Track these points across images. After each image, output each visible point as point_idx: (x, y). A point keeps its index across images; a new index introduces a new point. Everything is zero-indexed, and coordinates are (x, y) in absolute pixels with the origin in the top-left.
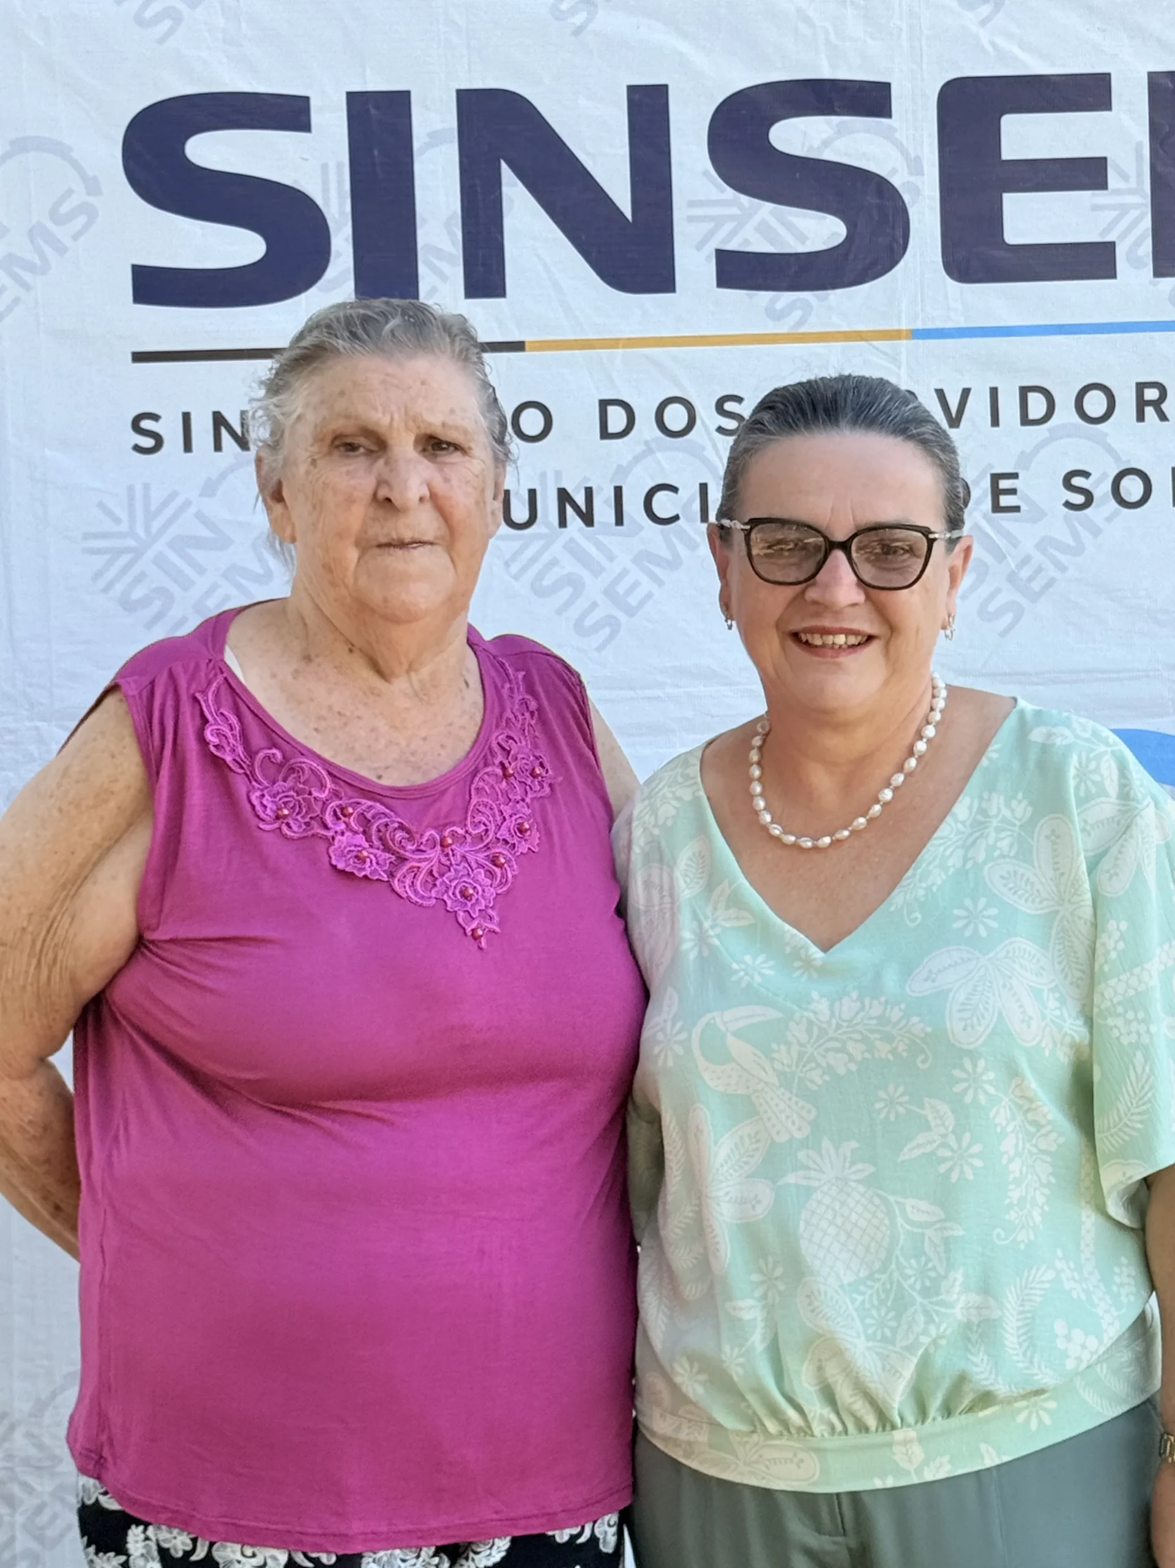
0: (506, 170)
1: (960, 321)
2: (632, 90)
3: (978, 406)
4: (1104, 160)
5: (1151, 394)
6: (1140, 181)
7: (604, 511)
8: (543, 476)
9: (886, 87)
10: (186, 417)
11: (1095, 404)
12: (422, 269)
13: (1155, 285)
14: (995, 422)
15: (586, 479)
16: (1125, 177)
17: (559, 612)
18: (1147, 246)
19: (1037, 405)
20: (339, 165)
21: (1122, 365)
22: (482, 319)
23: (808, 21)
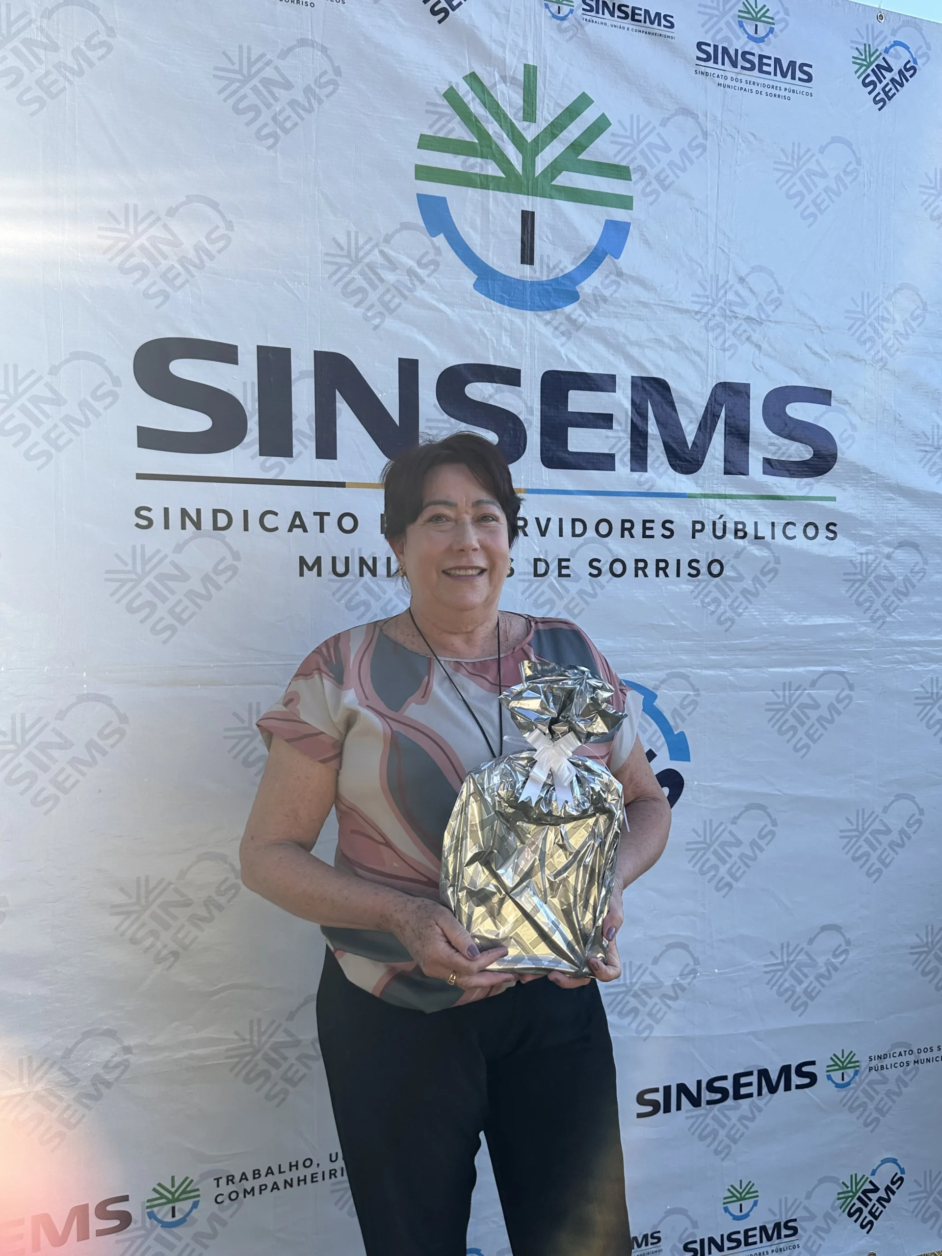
0: (337, 394)
1: (547, 486)
2: (401, 360)
3: (554, 527)
4: (612, 415)
5: (627, 525)
6: (626, 426)
8: (353, 550)
9: (519, 371)
10: (166, 510)
11: (604, 528)
12: (295, 442)
13: (631, 475)
14: (561, 535)
15: (374, 553)
16: (620, 424)
18: (628, 457)
19: (579, 528)
20: (253, 383)
21: (615, 511)
22: (324, 470)
23: (484, 335)
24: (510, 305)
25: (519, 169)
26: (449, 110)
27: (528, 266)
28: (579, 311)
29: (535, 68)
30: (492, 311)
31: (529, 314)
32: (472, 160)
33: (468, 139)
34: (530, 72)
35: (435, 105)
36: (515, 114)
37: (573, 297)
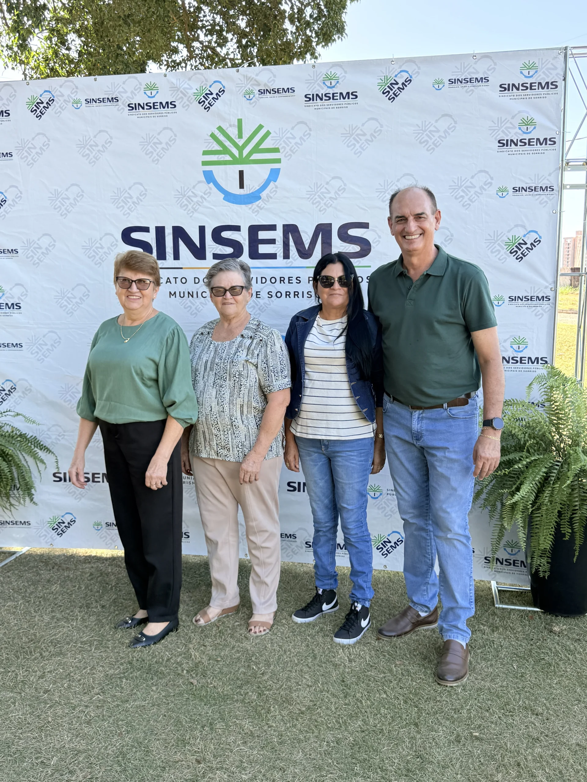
0: (180, 239)
2: (199, 226)
4: (275, 239)
5: (282, 279)
6: (281, 243)
7: (195, 295)
8: (185, 289)
9: (239, 227)
11: (273, 280)
13: (283, 261)
15: (192, 290)
16: (278, 242)
17: (188, 311)
18: (282, 254)
19: (264, 280)
20: (154, 238)
21: (278, 274)
22: (176, 264)
23: (227, 215)
24: (236, 204)
25: (238, 157)
26: (212, 141)
27: (242, 190)
28: (262, 203)
29: (241, 119)
30: (229, 206)
31: (243, 206)
32: (221, 156)
33: (219, 149)
34: (240, 121)
35: (207, 140)
36: (235, 138)
37: (260, 198)
